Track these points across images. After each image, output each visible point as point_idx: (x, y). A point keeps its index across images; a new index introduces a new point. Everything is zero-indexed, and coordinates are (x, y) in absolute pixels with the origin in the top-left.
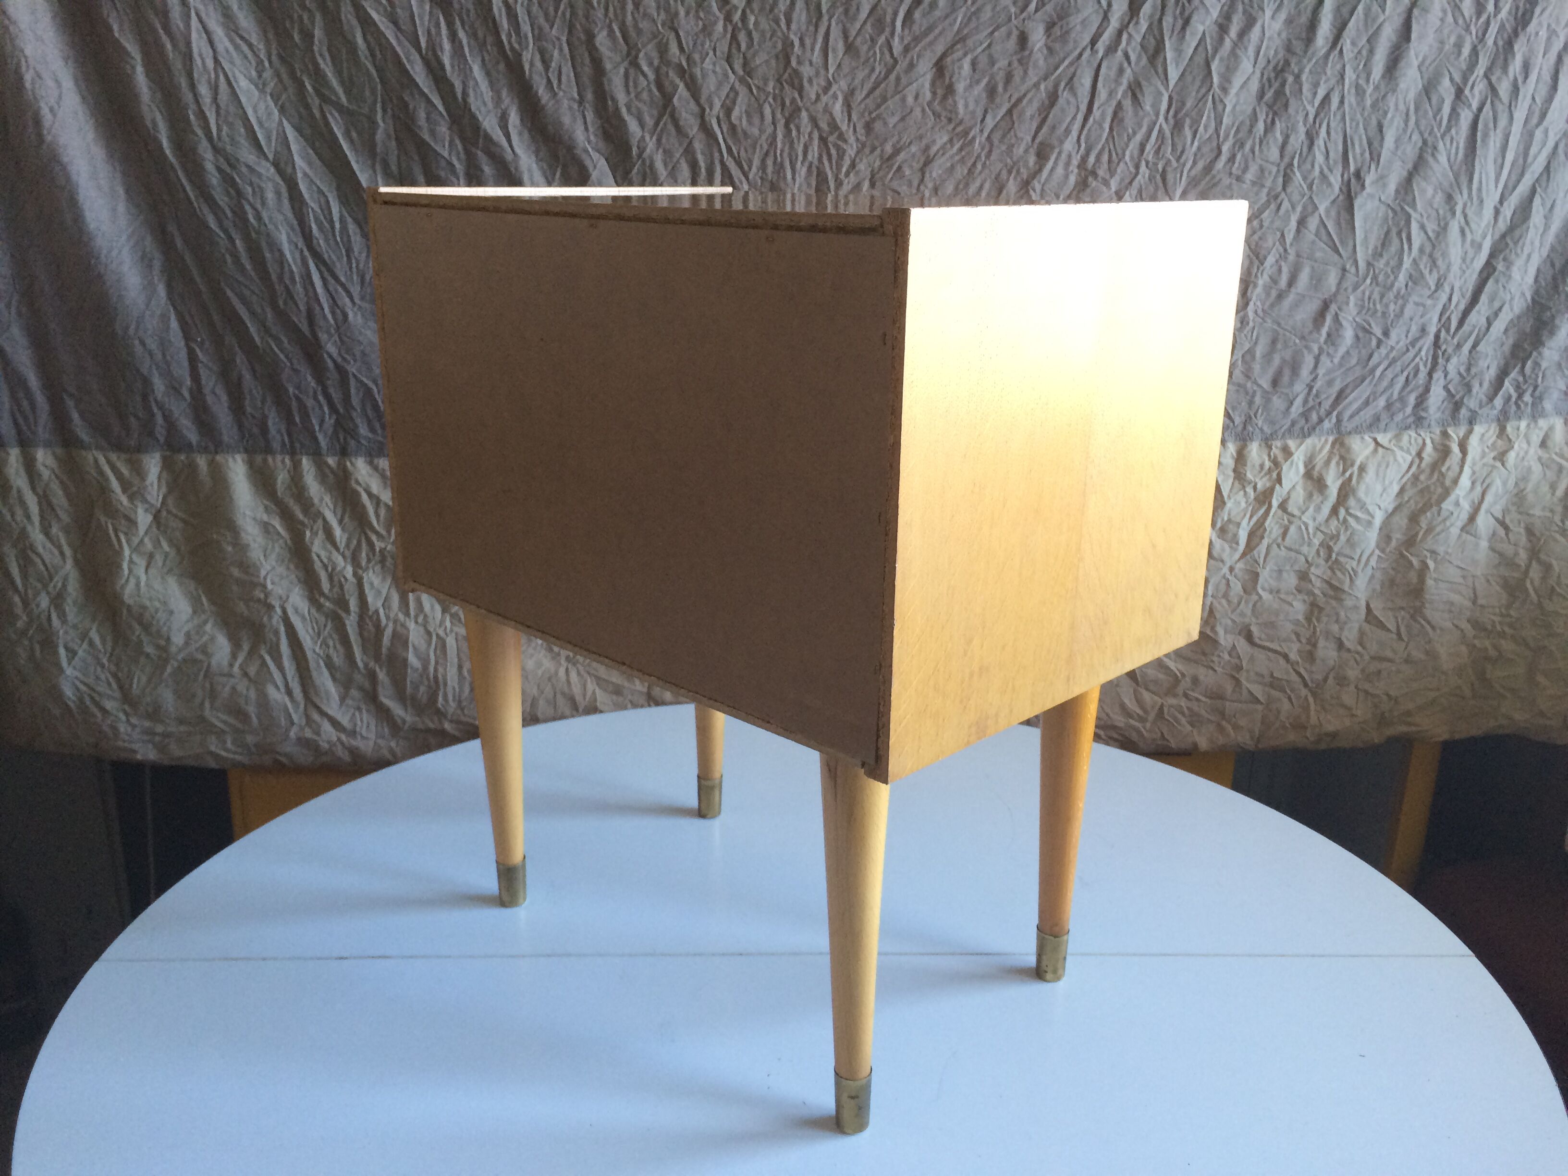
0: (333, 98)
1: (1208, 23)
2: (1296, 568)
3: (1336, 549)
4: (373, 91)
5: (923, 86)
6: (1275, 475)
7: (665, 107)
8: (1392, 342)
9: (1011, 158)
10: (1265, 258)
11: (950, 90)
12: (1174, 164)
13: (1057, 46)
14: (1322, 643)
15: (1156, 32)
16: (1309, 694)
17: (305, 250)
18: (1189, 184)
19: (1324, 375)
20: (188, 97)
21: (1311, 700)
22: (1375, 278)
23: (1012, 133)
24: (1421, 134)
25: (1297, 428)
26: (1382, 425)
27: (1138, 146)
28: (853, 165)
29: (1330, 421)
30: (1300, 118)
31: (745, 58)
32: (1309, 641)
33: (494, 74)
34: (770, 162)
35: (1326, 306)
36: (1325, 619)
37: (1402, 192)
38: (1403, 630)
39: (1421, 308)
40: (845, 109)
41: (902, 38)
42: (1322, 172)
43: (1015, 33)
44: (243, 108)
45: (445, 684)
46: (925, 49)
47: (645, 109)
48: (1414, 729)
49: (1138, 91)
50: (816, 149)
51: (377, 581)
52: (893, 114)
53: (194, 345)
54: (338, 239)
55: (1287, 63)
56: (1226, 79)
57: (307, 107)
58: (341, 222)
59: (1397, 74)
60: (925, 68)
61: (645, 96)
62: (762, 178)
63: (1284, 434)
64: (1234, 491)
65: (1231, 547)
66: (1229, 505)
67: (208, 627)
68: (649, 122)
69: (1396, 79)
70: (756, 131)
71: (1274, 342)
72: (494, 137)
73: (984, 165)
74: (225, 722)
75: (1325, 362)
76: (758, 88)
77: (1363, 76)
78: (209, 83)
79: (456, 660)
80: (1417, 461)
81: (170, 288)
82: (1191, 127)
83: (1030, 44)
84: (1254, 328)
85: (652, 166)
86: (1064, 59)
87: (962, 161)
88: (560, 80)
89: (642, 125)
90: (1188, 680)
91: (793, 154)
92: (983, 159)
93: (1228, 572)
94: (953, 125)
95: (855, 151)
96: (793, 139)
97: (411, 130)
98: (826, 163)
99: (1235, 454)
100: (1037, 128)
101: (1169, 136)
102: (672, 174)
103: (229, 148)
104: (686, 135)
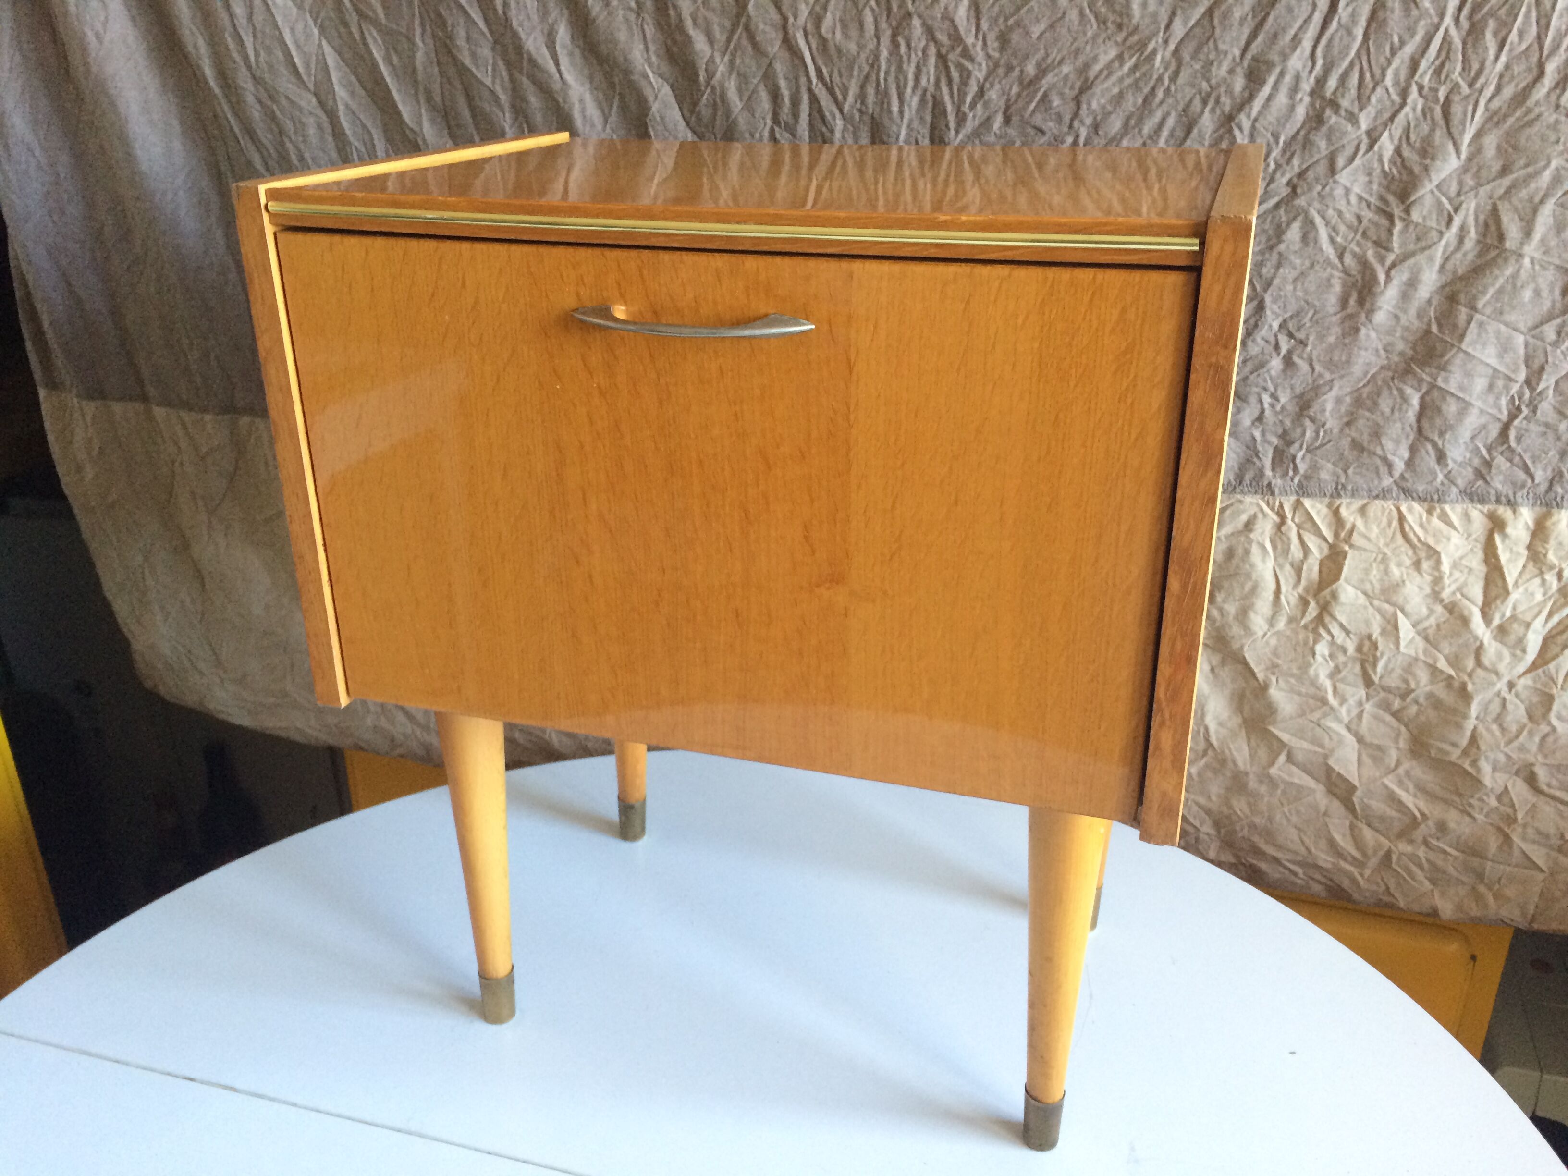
0: (371, 14)
4: (410, 5)
7: (738, 16)
9: (1208, 81)
12: (1465, 89)
18: (1490, 119)
20: (224, 15)
23: (1211, 44)
27: (1406, 63)
28: (981, 92)
34: (871, 90)
40: (972, 13)
44: (279, 29)
47: (715, 19)
50: (932, 70)
52: (1038, 20)
57: (346, 25)
61: (714, 2)
62: (860, 111)
64: (1526, 576)
65: (1514, 655)
66: (1514, 596)
68: (720, 36)
70: (853, 47)
72: (540, 61)
73: (1167, 91)
82: (1496, 33)
85: (723, 95)
89: (711, 42)
90: (1430, 823)
91: (901, 78)
92: (1166, 82)
93: (1505, 689)
94: (1124, 34)
95: (984, 72)
96: (901, 57)
97: (450, 52)
98: (945, 90)
99: (1531, 524)
100: (1249, 36)
101: (1460, 47)
102: (749, 106)
103: (267, 76)
104: (765, 55)
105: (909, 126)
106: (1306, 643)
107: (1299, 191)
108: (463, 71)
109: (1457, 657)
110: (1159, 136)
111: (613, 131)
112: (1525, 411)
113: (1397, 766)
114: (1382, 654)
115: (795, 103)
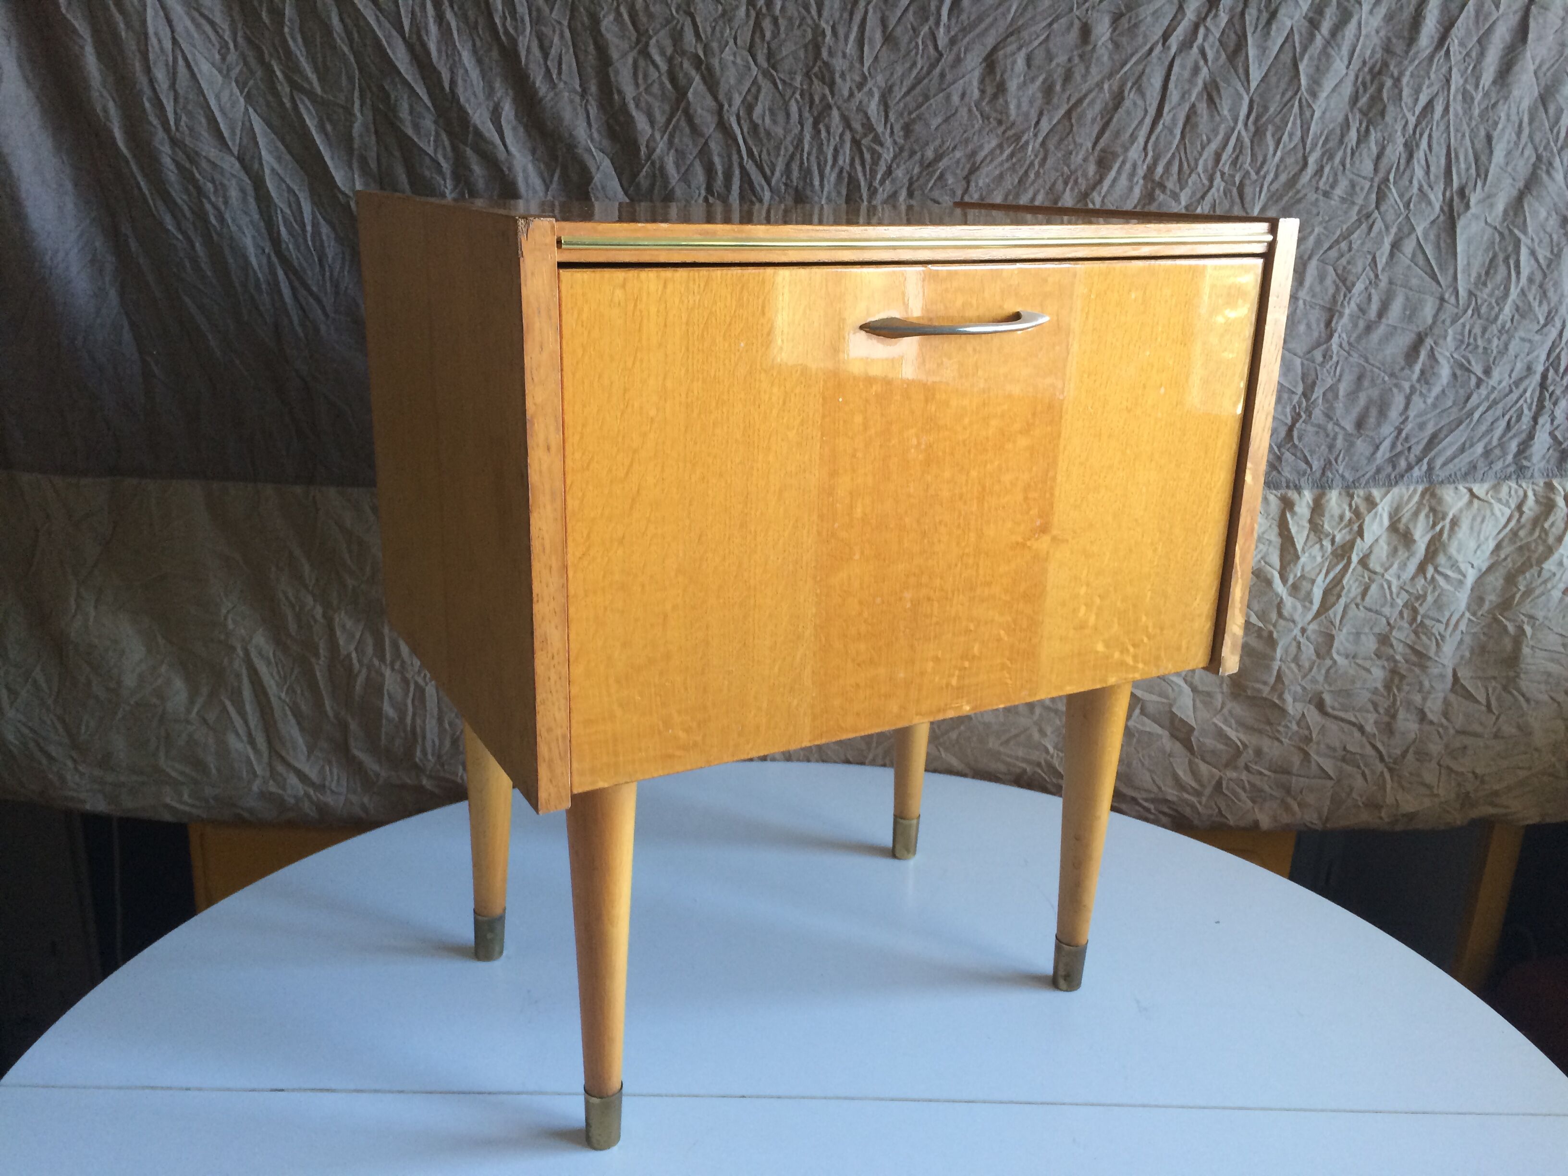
0: (306, 85)
1: (1296, 18)
2: (1377, 630)
3: (1422, 611)
4: (351, 79)
5: (970, 82)
6: (1355, 527)
8: (1493, 382)
9: (1069, 167)
10: (1354, 285)
11: (1001, 88)
12: (1254, 176)
13: (1124, 40)
14: (1402, 714)
15: (1237, 26)
16: (1385, 770)
17: (273, 255)
19: (1416, 416)
20: (143, 80)
21: (1387, 776)
22: (1477, 310)
23: (1070, 138)
24: (1536, 149)
25: (1383, 475)
26: (1479, 474)
27: (1212, 156)
28: (889, 172)
29: (1420, 469)
30: (1399, 127)
31: (769, 47)
32: (1387, 711)
33: (486, 60)
34: (795, 167)
35: (1420, 340)
36: (1406, 688)
37: (1511, 213)
38: (1494, 703)
39: (1527, 345)
40: (882, 108)
41: (948, 28)
42: (1420, 189)
43: (1077, 24)
44: (204, 96)
45: (424, 738)
46: (973, 41)
47: (656, 104)
48: (1502, 811)
49: (1214, 94)
50: (848, 152)
51: (349, 624)
52: (936, 114)
53: (148, 359)
54: (310, 243)
55: (1385, 64)
56: (1316, 82)
57: (277, 95)
58: (313, 226)
59: (1511, 79)
60: (973, 63)
61: (656, 89)
62: (786, 184)
63: (1367, 482)
64: (1310, 543)
65: (1304, 607)
66: (1303, 559)
67: (163, 669)
68: (660, 119)
69: (1508, 85)
70: (779, 131)
71: (1360, 378)
72: (487, 135)
73: (1037, 174)
74: (182, 773)
75: (1418, 404)
76: (784, 82)
77: (1472, 81)
78: (167, 65)
79: (435, 712)
80: (1517, 515)
81: (122, 294)
82: (1273, 136)
83: (1093, 38)
84: (1338, 362)
85: (662, 168)
86: (1132, 55)
87: (1013, 169)
88: (560, 73)
89: (652, 123)
90: (1251, 752)
91: (822, 157)
92: (1037, 167)
93: (1299, 634)
94: (1003, 128)
95: (892, 155)
96: (822, 141)
97: (392, 124)
99: (1311, 503)
100: (1098, 133)
101: (1249, 144)
102: (685, 178)
103: (188, 141)
104: (701, 135)
105: (827, 198)
108: (405, 142)
109: (1264, 612)
111: (554, 197)
112: (1304, 416)
113: (1222, 708)
115: (728, 177)
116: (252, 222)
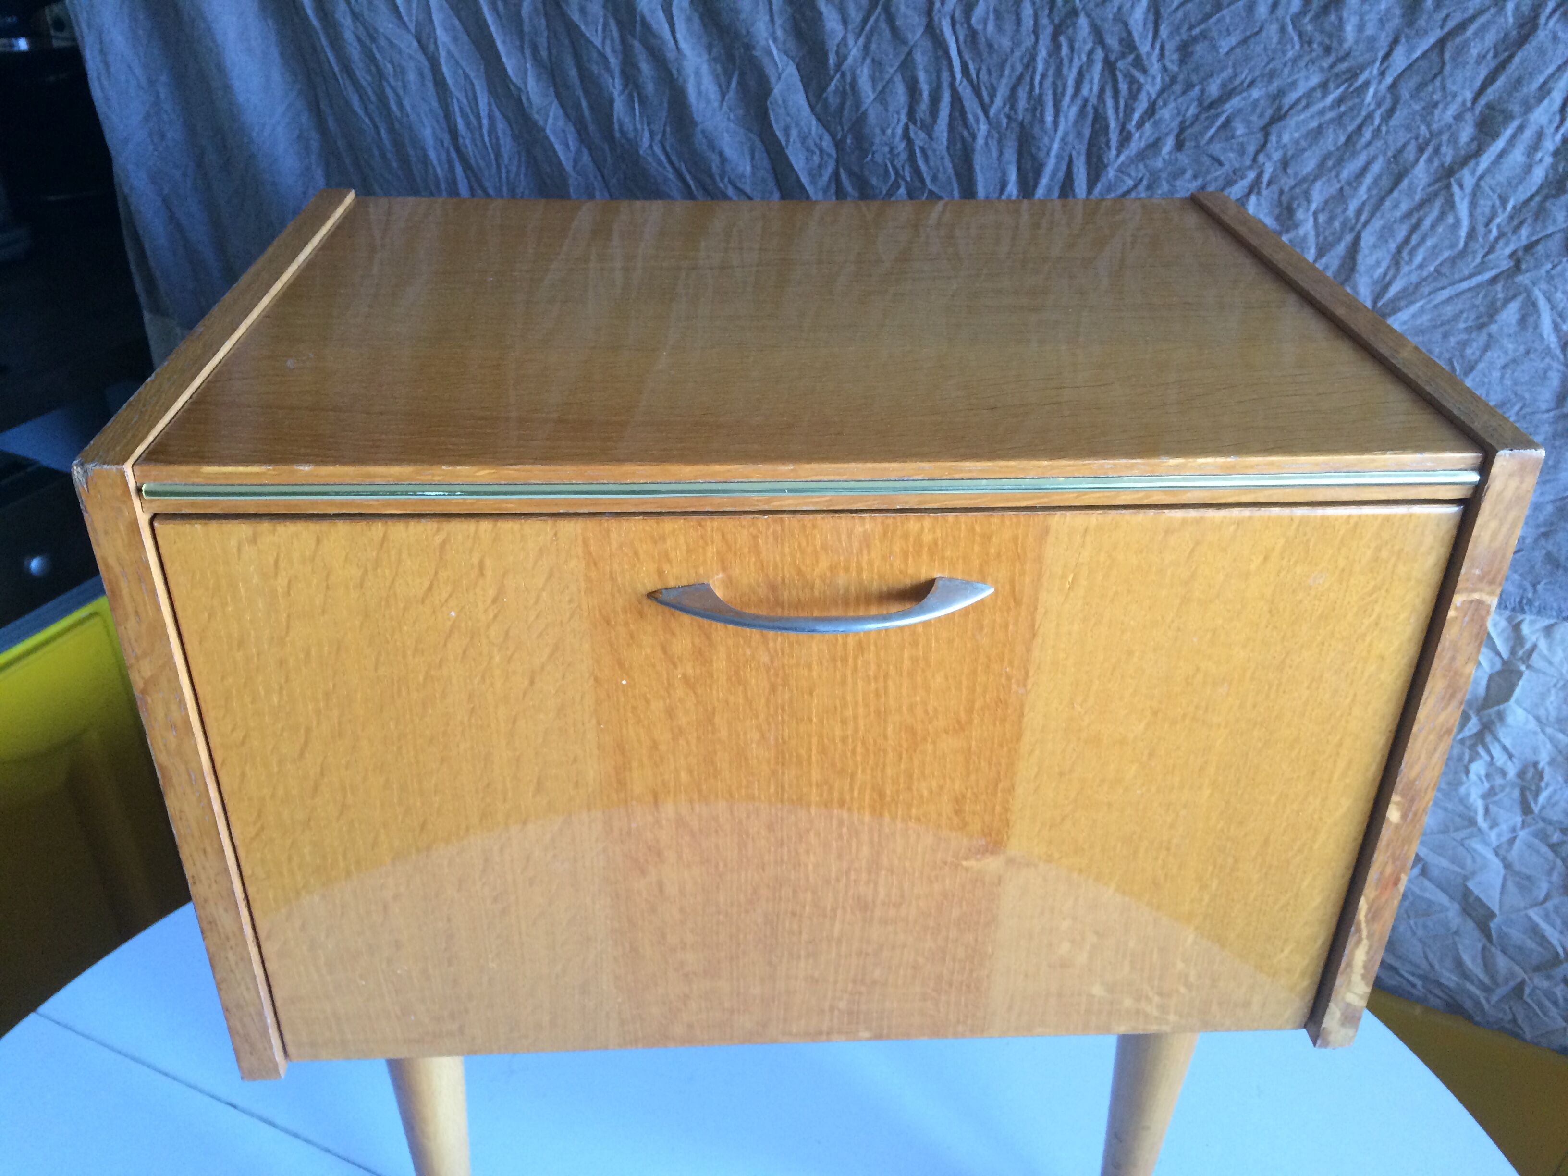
9: (1429, 126)
17: (452, 149)
23: (1438, 82)
28: (1151, 111)
40: (1151, 17)
50: (1097, 77)
52: (1228, 32)
54: (486, 139)
58: (489, 121)
62: (1009, 117)
68: (855, 15)
70: (1006, 43)
72: (655, 26)
73: (1377, 132)
85: (854, 84)
89: (845, 22)
91: (1059, 83)
92: (1377, 121)
94: (1332, 59)
95: (1158, 87)
96: (1061, 60)
98: (1110, 102)
100: (1486, 78)
102: (882, 97)
103: (366, 13)
104: (904, 42)
105: (1063, 140)
106: (1460, 759)
107: (1524, 266)
108: (571, 28)
110: (1360, 183)
111: (730, 110)
113: (1546, 900)
114: (1547, 785)
115: (935, 100)
116: (431, 110)
